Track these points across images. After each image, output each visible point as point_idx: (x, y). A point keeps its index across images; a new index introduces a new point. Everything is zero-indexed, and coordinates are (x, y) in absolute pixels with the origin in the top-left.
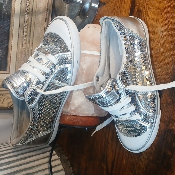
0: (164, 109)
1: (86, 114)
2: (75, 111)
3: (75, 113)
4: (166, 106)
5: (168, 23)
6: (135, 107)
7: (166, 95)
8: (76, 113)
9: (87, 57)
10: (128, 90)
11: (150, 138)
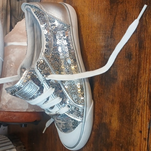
0: (97, 100)
1: (19, 109)
2: (6, 106)
3: (6, 108)
4: (98, 96)
5: (94, 4)
6: (61, 99)
7: (97, 85)
8: (8, 108)
9: (16, 49)
10: (50, 80)
11: (83, 133)
